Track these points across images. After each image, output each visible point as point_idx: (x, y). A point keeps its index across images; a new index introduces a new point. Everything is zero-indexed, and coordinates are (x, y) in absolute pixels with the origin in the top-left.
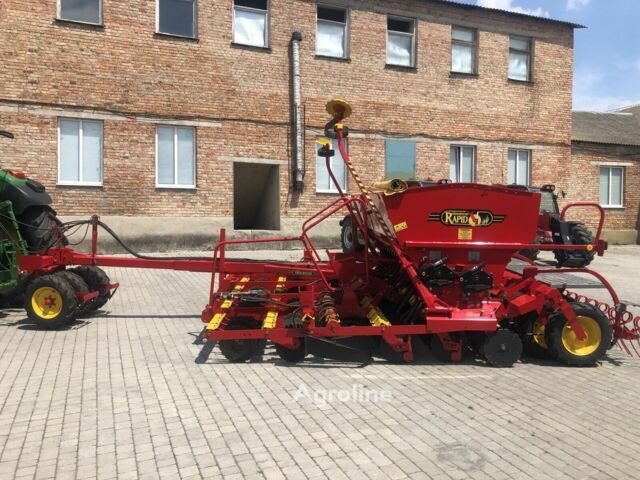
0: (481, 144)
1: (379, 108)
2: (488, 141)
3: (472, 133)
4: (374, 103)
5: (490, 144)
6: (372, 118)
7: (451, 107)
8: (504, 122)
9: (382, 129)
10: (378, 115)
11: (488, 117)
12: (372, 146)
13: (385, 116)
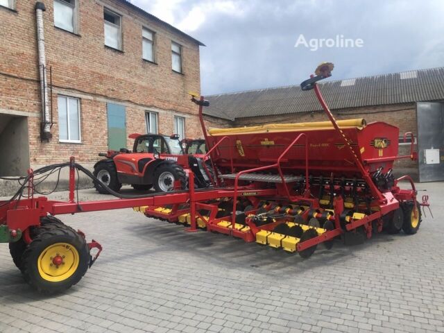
0: (161, 112)
1: (101, 78)
2: (164, 110)
3: (156, 103)
4: (98, 73)
5: (165, 112)
6: (98, 85)
7: (144, 84)
8: (171, 98)
9: (104, 94)
10: (101, 83)
11: (163, 94)
12: (98, 106)
13: (105, 84)
